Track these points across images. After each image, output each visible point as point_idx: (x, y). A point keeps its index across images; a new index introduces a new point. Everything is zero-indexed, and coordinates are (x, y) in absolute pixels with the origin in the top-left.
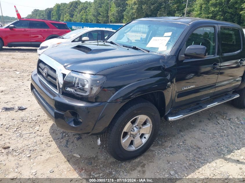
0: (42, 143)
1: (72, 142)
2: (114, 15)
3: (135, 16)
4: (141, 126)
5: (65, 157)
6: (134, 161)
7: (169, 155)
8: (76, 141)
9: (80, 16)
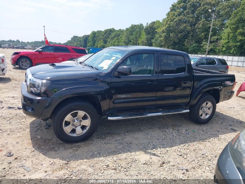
0: (21, 128)
1: (41, 130)
2: (143, 43)
3: (163, 44)
4: (82, 120)
5: (31, 137)
6: (75, 144)
7: (103, 144)
8: (44, 130)
9: (113, 42)
